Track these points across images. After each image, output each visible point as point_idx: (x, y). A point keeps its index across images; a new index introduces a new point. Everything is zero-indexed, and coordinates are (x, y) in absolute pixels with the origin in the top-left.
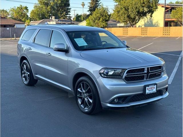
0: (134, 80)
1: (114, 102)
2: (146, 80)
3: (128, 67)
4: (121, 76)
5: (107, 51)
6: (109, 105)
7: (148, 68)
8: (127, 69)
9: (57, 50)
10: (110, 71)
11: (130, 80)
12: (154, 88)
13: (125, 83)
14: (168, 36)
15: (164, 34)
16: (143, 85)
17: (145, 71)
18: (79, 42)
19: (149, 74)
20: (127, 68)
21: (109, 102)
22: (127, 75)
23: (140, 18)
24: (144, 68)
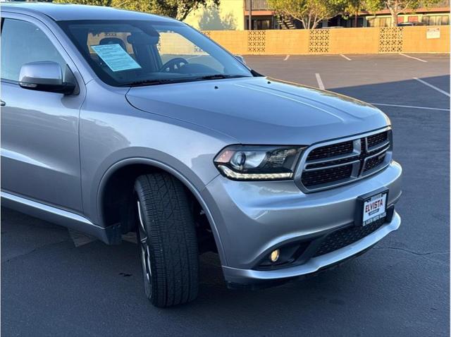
0: (326, 181)
1: (269, 263)
2: (357, 179)
3: (313, 141)
4: (290, 171)
5: (216, 88)
6: (253, 274)
7: (363, 139)
8: (309, 146)
9: (34, 86)
10: (250, 156)
11: (315, 184)
12: (381, 204)
13: (301, 194)
14: (262, 53)
15: (252, 49)
16: (356, 197)
17: (354, 151)
18: (111, 56)
19: (365, 160)
20: (310, 144)
21: (252, 266)
22: (308, 167)
23: (189, 8)
24: (351, 142)
